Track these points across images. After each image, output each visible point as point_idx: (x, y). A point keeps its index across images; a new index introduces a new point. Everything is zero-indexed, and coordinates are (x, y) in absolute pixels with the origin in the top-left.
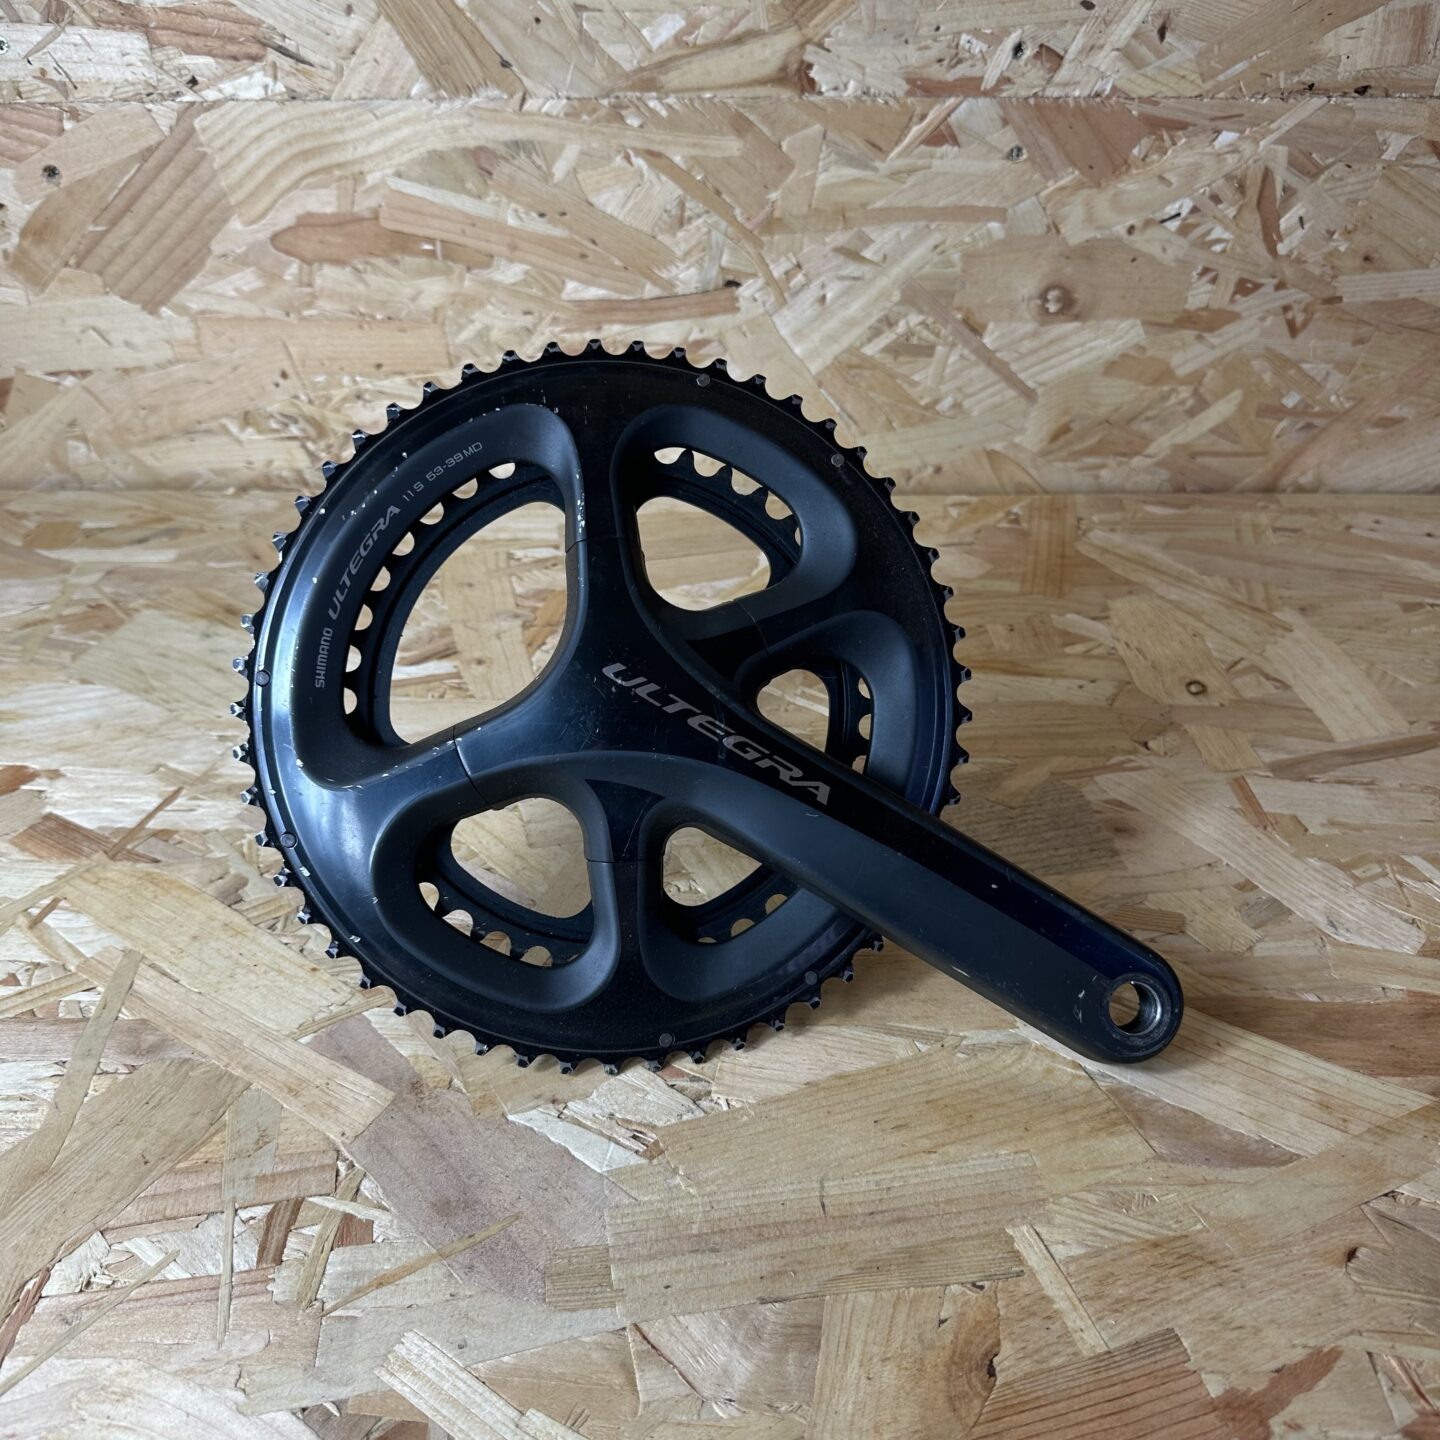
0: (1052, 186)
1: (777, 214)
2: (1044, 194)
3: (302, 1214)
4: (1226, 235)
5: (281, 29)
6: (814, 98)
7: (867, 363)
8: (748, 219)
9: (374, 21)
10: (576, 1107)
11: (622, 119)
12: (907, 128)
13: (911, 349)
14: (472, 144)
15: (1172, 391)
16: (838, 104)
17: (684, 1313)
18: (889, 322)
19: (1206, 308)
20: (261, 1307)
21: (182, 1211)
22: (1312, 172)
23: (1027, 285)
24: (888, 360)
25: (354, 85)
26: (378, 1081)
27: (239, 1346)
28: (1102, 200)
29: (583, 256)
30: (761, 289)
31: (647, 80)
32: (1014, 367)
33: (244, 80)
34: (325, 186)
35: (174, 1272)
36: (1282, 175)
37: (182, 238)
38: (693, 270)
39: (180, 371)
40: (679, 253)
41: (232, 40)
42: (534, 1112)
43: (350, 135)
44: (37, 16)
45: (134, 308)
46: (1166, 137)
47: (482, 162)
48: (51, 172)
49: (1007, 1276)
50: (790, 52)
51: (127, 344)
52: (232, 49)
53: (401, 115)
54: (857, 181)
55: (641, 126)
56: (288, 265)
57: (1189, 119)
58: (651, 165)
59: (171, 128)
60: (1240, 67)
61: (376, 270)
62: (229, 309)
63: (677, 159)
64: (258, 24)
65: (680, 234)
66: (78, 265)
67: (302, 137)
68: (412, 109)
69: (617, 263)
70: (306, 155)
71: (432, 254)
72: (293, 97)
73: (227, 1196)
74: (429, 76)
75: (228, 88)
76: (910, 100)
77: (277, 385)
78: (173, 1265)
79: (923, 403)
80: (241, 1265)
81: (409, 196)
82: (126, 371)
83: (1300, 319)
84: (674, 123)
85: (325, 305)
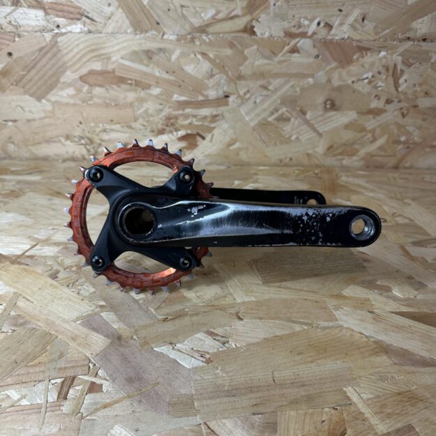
0: (328, 68)
1: (242, 74)
2: (326, 70)
3: (75, 381)
4: (383, 85)
5: (88, 10)
6: (255, 37)
7: (269, 124)
8: (233, 76)
9: (117, 8)
10: (179, 346)
11: (194, 42)
12: (283, 48)
13: (283, 119)
14: (146, 49)
15: (366, 135)
16: (263, 39)
17: (223, 418)
18: (276, 110)
19: (376, 108)
20: (58, 415)
21: (29, 380)
22: (409, 65)
23: (320, 99)
24: (276, 123)
25: (110, 29)
26: (105, 336)
27: (48, 430)
28: (344, 72)
29: (180, 86)
30: (236, 98)
31: (203, 30)
32: (316, 126)
33: (75, 26)
34: (98, 61)
35: (24, 402)
36: (399, 67)
37: (51, 77)
38: (215, 92)
39: (47, 121)
40: (210, 86)
41: (72, 13)
42: (163, 348)
43: (108, 45)
44: (10, 4)
45: (32, 99)
46: (364, 53)
47: (149, 54)
48: (10, 54)
49: (346, 405)
50: (248, 23)
51: (30, 112)
52: (71, 16)
53: (124, 39)
54: (268, 64)
55: (200, 45)
56: (84, 86)
57: (371, 47)
58: (203, 57)
59: (50, 41)
60: (387, 31)
61: (113, 89)
62: (65, 100)
63: (211, 56)
64: (80, 8)
65: (211, 80)
66: (16, 85)
67: (91, 45)
68: (128, 37)
69: (191, 89)
70: (93, 51)
71: (131, 84)
72: (90, 32)
73: (47, 375)
74: (133, 26)
75: (69, 28)
76: (285, 39)
77: (78, 126)
78: (24, 400)
79: (286, 137)
80: (50, 400)
81: (125, 65)
82: (29, 121)
83: (405, 112)
84: (211, 44)
85: (96, 100)
